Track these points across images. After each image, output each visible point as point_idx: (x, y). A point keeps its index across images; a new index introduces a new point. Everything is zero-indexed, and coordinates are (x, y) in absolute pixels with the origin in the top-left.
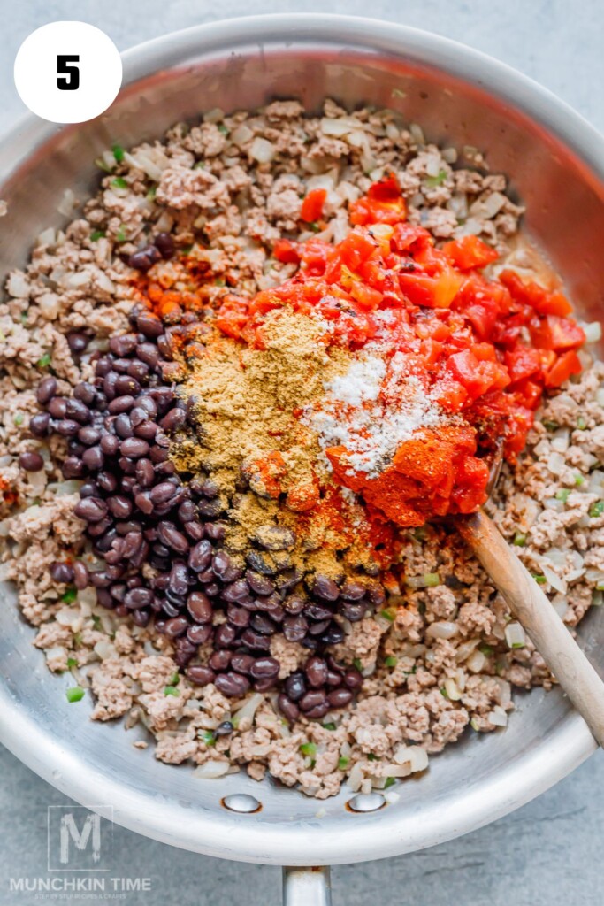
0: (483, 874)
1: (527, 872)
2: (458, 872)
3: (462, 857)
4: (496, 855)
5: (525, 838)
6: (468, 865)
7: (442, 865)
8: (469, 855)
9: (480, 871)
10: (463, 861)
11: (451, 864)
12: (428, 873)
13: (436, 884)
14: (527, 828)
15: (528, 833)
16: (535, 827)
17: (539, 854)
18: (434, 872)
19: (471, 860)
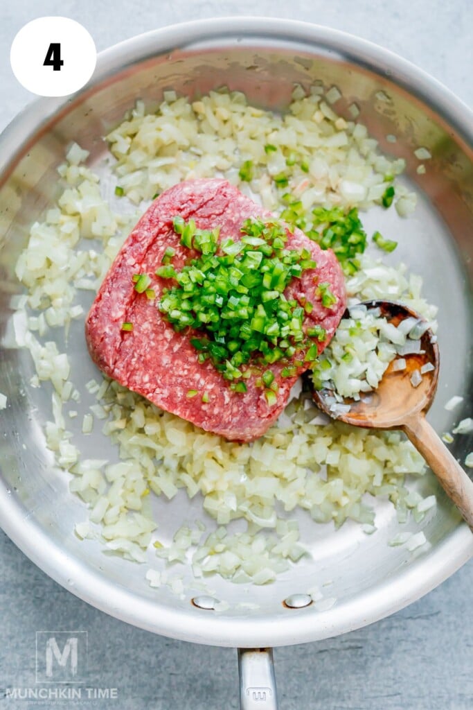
0: (362, 655)
1: (393, 656)
2: (343, 652)
3: (346, 641)
4: (372, 642)
5: (394, 631)
6: (351, 648)
7: (331, 647)
8: (352, 640)
9: (359, 653)
10: (347, 645)
11: (338, 646)
12: (321, 652)
13: (326, 660)
14: (396, 624)
15: (396, 627)
16: (402, 624)
17: (403, 643)
18: (326, 651)
19: (353, 644)
